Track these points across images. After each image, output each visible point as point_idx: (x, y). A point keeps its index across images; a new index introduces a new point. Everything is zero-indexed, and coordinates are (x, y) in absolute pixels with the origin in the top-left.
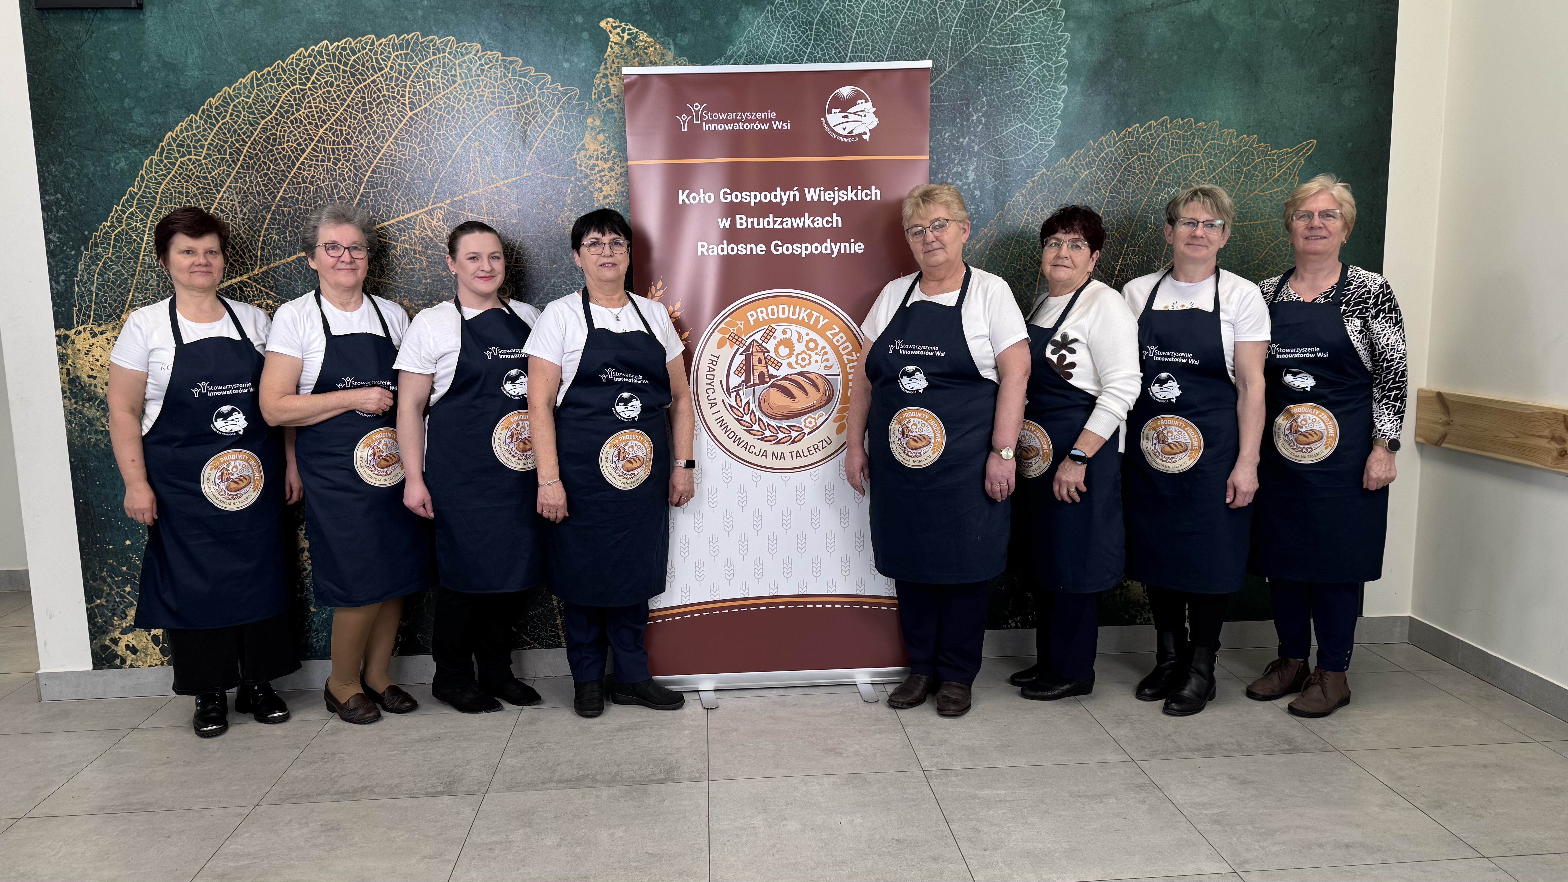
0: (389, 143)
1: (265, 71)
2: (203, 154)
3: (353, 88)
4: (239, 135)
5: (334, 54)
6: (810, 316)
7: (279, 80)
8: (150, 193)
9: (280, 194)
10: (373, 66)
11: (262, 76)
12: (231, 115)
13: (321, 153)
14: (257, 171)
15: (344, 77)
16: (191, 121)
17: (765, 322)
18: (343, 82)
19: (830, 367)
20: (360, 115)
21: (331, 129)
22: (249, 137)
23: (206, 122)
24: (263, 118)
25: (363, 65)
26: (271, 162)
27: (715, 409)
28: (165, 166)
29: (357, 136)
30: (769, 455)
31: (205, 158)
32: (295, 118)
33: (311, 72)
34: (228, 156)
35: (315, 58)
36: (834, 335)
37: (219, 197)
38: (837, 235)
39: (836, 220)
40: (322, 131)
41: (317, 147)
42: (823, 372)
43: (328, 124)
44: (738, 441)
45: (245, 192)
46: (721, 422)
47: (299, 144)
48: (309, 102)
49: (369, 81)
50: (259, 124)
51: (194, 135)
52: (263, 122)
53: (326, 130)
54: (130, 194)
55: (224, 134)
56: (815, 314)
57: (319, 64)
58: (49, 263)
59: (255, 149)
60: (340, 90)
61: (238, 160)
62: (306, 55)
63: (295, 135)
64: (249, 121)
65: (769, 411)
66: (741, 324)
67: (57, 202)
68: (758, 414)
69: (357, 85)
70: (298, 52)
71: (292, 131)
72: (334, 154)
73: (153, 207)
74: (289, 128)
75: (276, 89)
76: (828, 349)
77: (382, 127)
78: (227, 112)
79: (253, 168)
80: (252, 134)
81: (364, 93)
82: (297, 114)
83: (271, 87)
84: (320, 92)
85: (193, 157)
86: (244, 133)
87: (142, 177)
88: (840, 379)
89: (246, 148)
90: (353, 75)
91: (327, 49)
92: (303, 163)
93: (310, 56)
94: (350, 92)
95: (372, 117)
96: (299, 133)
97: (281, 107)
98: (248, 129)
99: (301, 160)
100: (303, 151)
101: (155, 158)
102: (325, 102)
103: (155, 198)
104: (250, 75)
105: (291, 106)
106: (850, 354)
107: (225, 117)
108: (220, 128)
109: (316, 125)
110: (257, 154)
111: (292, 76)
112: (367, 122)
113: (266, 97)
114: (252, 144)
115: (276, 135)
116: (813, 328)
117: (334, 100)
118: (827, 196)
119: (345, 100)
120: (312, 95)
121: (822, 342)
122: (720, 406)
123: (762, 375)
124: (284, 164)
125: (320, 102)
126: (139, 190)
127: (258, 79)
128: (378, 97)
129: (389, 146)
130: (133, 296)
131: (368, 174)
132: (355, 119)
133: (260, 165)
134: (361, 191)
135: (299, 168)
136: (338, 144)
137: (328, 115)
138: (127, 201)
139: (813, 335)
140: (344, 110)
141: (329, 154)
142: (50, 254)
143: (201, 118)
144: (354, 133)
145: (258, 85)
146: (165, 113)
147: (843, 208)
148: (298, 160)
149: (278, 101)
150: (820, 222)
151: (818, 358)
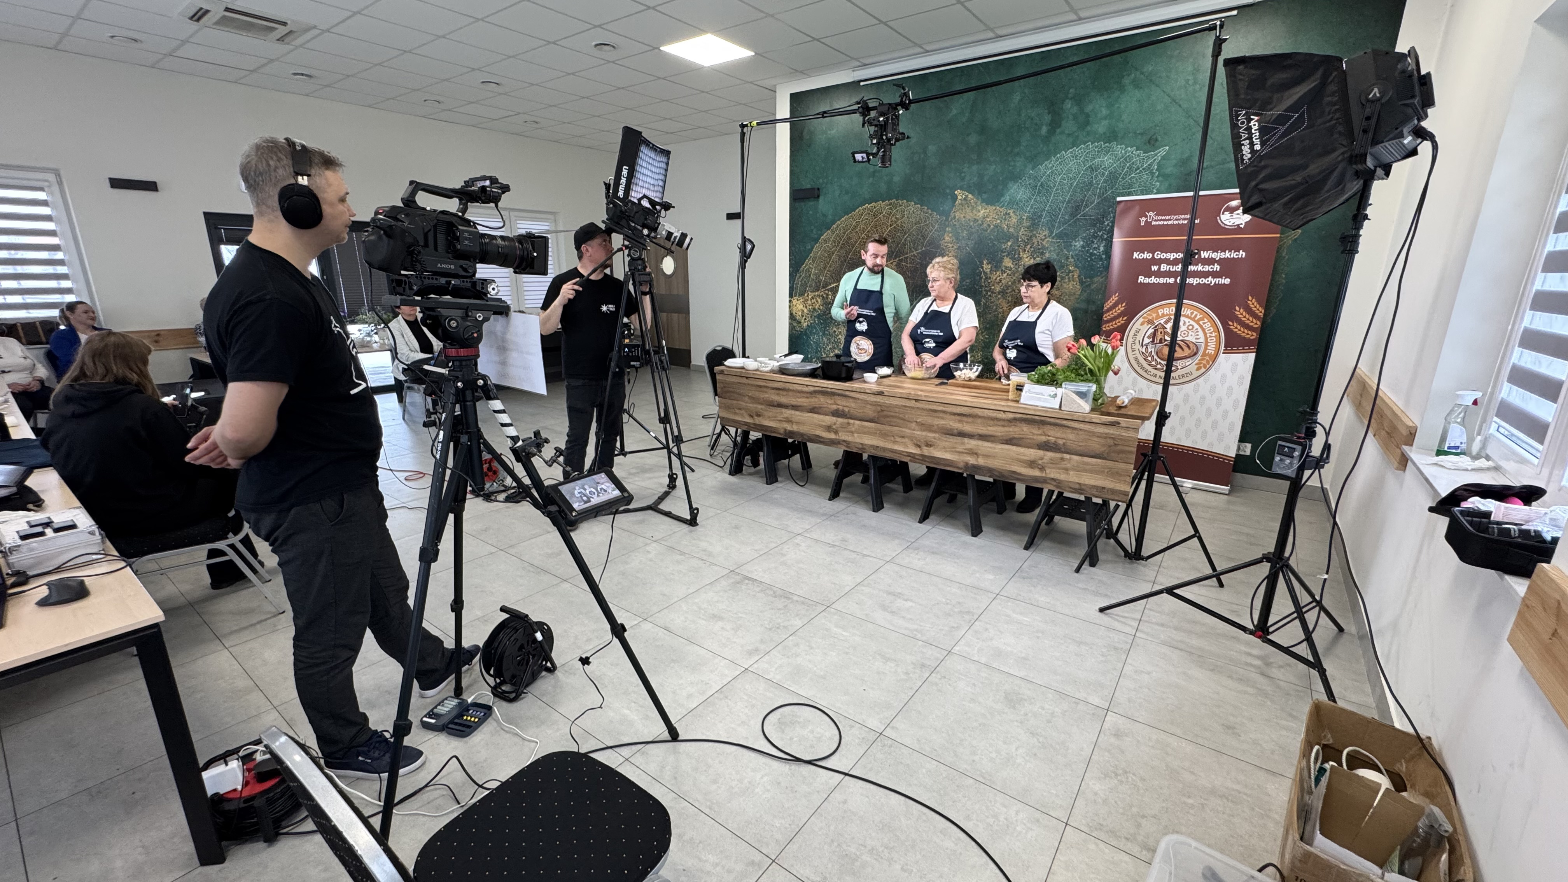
4: (840, 237)
5: (869, 209)
6: (1192, 313)
7: (852, 218)
11: (849, 217)
15: (871, 217)
16: (828, 233)
17: (1167, 315)
19: (1198, 339)
24: (848, 231)
25: (878, 212)
26: (848, 246)
27: (1134, 353)
30: (1158, 376)
31: (830, 245)
32: (856, 231)
33: (862, 215)
34: (836, 244)
36: (1204, 323)
37: (833, 257)
38: (1215, 274)
39: (1217, 267)
42: (1194, 341)
44: (1142, 368)
45: (840, 256)
46: (1136, 359)
47: (856, 240)
48: (861, 225)
49: (878, 217)
50: (846, 233)
51: (828, 237)
54: (810, 256)
56: (1195, 313)
57: (865, 212)
59: (844, 242)
60: (870, 221)
61: (839, 245)
64: (843, 232)
65: (1162, 356)
66: (1154, 315)
67: (793, 258)
68: (1156, 357)
70: (859, 208)
73: (816, 260)
74: (854, 234)
76: (1200, 330)
78: (838, 229)
79: (843, 248)
80: (844, 237)
81: (877, 222)
83: (850, 221)
84: (864, 222)
85: (827, 244)
87: (814, 251)
88: (1203, 345)
89: (840, 241)
90: (874, 216)
93: (862, 210)
96: (857, 236)
98: (842, 235)
101: (818, 244)
103: (816, 257)
105: (855, 227)
106: (1211, 333)
108: (835, 235)
109: (861, 233)
111: (856, 217)
113: (849, 224)
115: (850, 237)
116: (1193, 319)
117: (868, 224)
118: (1214, 255)
119: (871, 224)
121: (1196, 326)
122: (1137, 352)
123: (1161, 339)
124: (851, 247)
125: (864, 225)
126: (813, 255)
128: (882, 223)
130: (807, 289)
137: (865, 229)
139: (1192, 323)
143: (831, 232)
147: (1221, 262)
149: (852, 225)
150: (1207, 268)
151: (1193, 334)
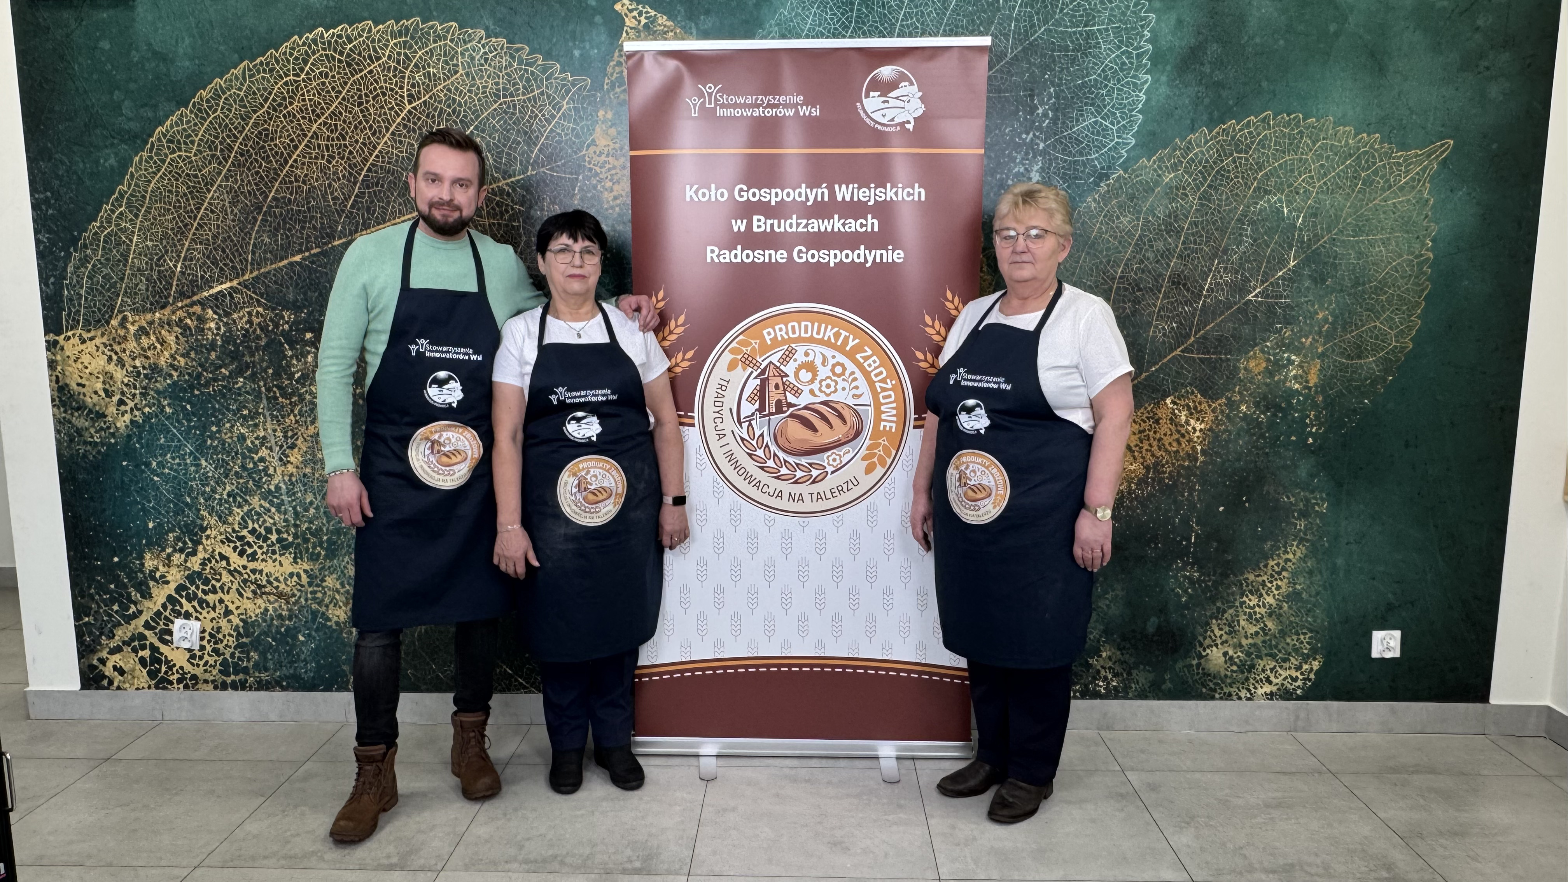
0: (386, 139)
1: (258, 61)
2: (193, 151)
3: (349, 79)
4: (230, 130)
5: (329, 42)
6: (837, 335)
7: (271, 70)
8: (140, 192)
9: (272, 194)
10: (370, 56)
11: (255, 66)
12: (223, 108)
13: (314, 150)
14: (249, 169)
15: (339, 67)
16: (181, 115)
17: (784, 342)
18: (339, 73)
19: (859, 396)
20: (356, 109)
21: (326, 123)
22: (241, 132)
23: (196, 115)
24: (255, 112)
25: (360, 54)
26: (263, 159)
27: (723, 441)
28: (155, 162)
29: (352, 132)
30: (786, 496)
31: (195, 155)
32: (288, 112)
33: (305, 62)
34: (218, 153)
35: (310, 47)
36: (865, 358)
37: (209, 196)
38: (870, 241)
39: (872, 223)
40: (315, 126)
41: (311, 142)
42: (851, 402)
43: (323, 118)
44: (749, 478)
45: (236, 192)
46: (730, 456)
47: (292, 140)
48: (303, 95)
49: (365, 72)
50: (251, 118)
51: (184, 129)
52: (255, 116)
53: (320, 124)
54: (120, 192)
55: (215, 129)
56: (844, 333)
57: (314, 53)
58: (39, 265)
59: (246, 146)
60: (335, 82)
61: (229, 157)
62: (301, 43)
63: (287, 131)
64: (241, 116)
65: (787, 445)
66: (756, 344)
67: (46, 201)
68: (773, 448)
69: (353, 76)
70: (292, 40)
71: (285, 126)
72: (328, 150)
73: (142, 206)
74: (282, 122)
75: (269, 81)
76: (858, 374)
77: (378, 122)
78: (218, 105)
79: (244, 165)
80: (244, 129)
81: (360, 85)
82: (290, 108)
83: (263, 78)
84: (315, 84)
85: (183, 154)
86: (236, 128)
87: (132, 175)
88: (871, 410)
89: (237, 144)
90: (349, 65)
91: (322, 36)
92: (295, 161)
93: (304, 44)
94: (346, 83)
95: (368, 110)
96: (292, 128)
97: (274, 100)
98: (239, 123)
99: (294, 157)
100: (296, 147)
101: (145, 154)
102: (319, 94)
103: (144, 197)
104: (242, 66)
105: (284, 99)
106: (883, 381)
107: (216, 111)
108: (211, 122)
109: (310, 120)
110: (248, 151)
111: (285, 66)
112: (364, 116)
113: (259, 89)
114: (244, 139)
115: (268, 130)
116: (841, 349)
117: (328, 92)
118: (862, 194)
119: (340, 92)
120: (306, 86)
121: (850, 366)
122: (729, 438)
123: (779, 404)
124: (276, 162)
125: (314, 95)
126: (129, 189)
127: (250, 70)
128: (375, 89)
129: (386, 143)
130: (122, 300)
131: (363, 173)
132: (350, 113)
133: (252, 163)
134: (356, 191)
135: (292, 166)
136: (333, 140)
137: (322, 108)
138: (117, 199)
139: (841, 358)
140: (340, 103)
141: (323, 151)
142: (40, 255)
143: (191, 112)
144: (349, 128)
145: (251, 76)
146: (155, 107)
147: (877, 209)
148: (290, 157)
149: (270, 94)
150: (853, 226)
151: (846, 385)
